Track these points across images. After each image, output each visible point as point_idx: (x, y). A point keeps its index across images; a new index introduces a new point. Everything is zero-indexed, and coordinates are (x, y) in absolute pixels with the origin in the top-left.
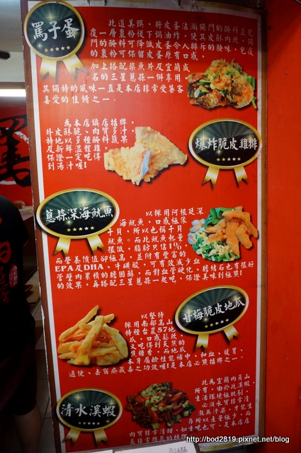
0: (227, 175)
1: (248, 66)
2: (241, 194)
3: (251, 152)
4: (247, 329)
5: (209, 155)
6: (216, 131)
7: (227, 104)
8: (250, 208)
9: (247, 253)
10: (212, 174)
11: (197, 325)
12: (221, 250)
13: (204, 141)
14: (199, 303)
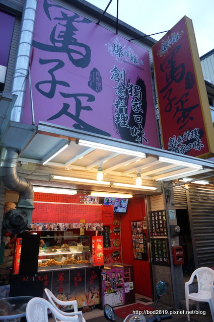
0: (117, 234)
1: (119, 220)
2: (118, 237)
3: (119, 231)
4: (120, 257)
5: (115, 231)
6: (116, 228)
7: (117, 225)
8: (120, 239)
9: (120, 246)
10: (115, 234)
11: (114, 256)
12: (117, 245)
13: (114, 230)
14: (115, 253)
